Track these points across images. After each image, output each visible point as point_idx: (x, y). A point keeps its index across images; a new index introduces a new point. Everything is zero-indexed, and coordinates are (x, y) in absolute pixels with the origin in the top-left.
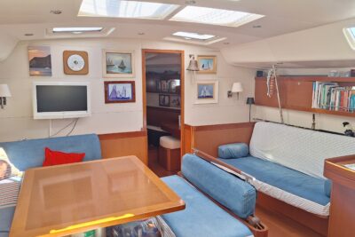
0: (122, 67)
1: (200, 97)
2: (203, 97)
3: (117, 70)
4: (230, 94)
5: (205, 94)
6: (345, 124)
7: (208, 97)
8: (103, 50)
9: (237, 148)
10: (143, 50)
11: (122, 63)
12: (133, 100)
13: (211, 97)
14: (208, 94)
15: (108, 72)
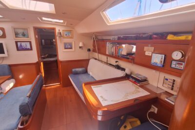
0: (24, 35)
1: (65, 48)
2: (67, 48)
3: (21, 36)
4: (80, 47)
5: (68, 47)
6: (116, 62)
7: (70, 48)
8: (12, 27)
9: (80, 70)
10: (34, 27)
11: (23, 33)
12: (31, 49)
13: (71, 48)
14: (69, 47)
15: (16, 37)
